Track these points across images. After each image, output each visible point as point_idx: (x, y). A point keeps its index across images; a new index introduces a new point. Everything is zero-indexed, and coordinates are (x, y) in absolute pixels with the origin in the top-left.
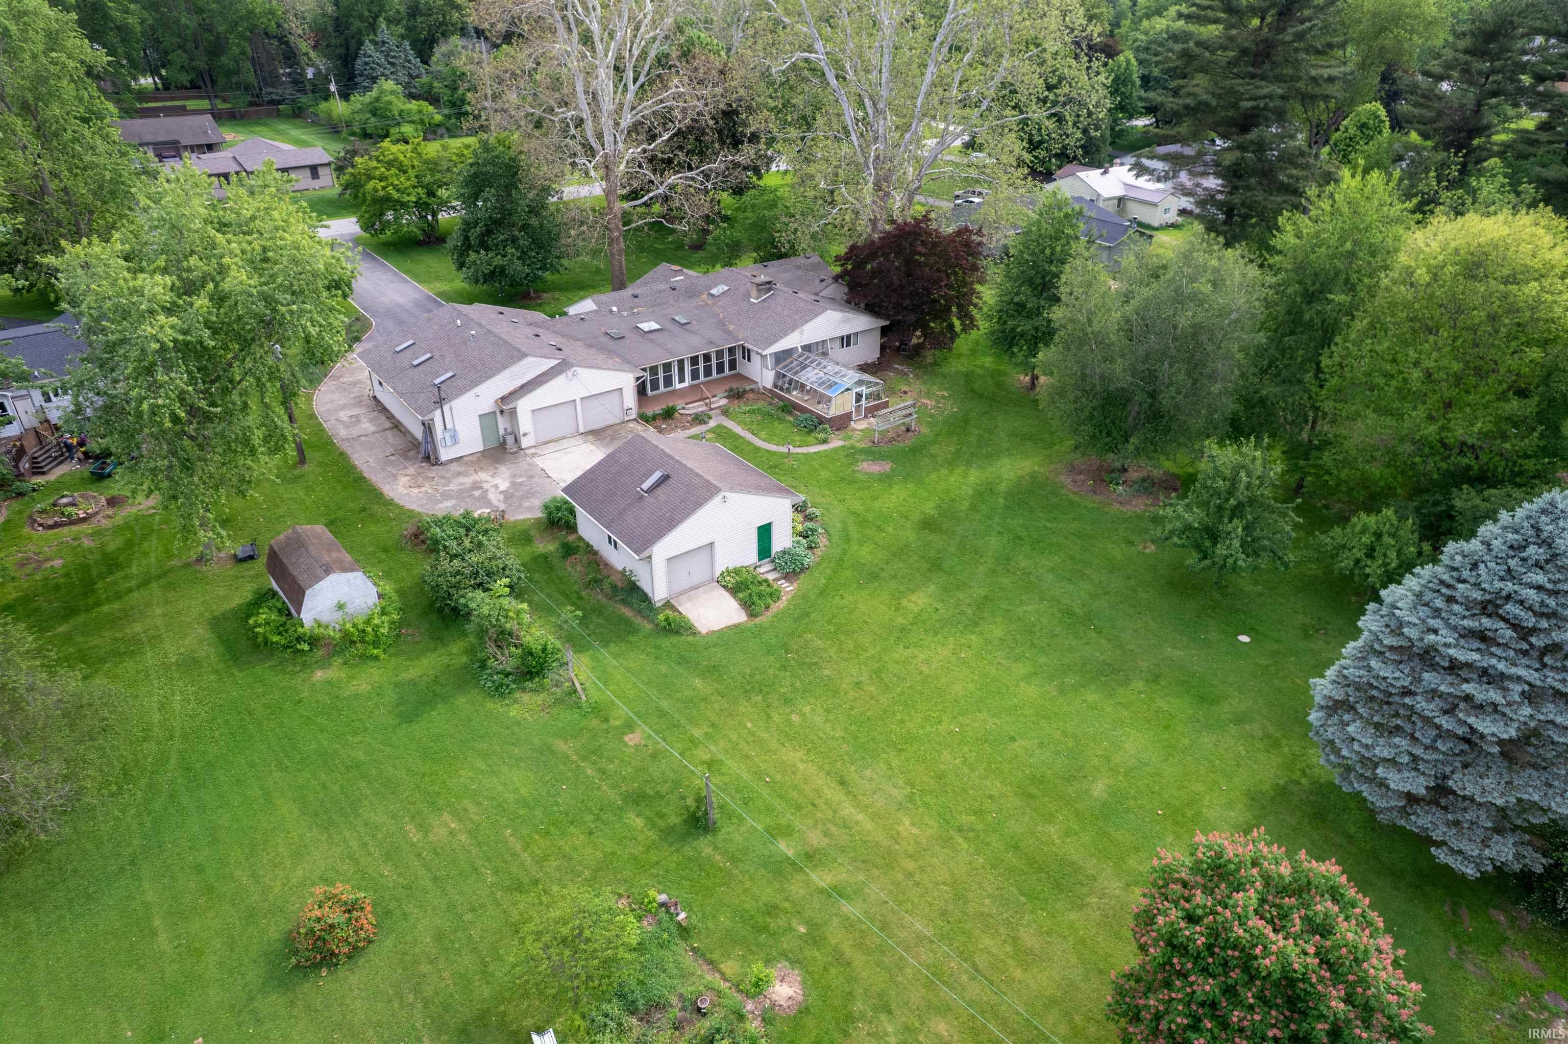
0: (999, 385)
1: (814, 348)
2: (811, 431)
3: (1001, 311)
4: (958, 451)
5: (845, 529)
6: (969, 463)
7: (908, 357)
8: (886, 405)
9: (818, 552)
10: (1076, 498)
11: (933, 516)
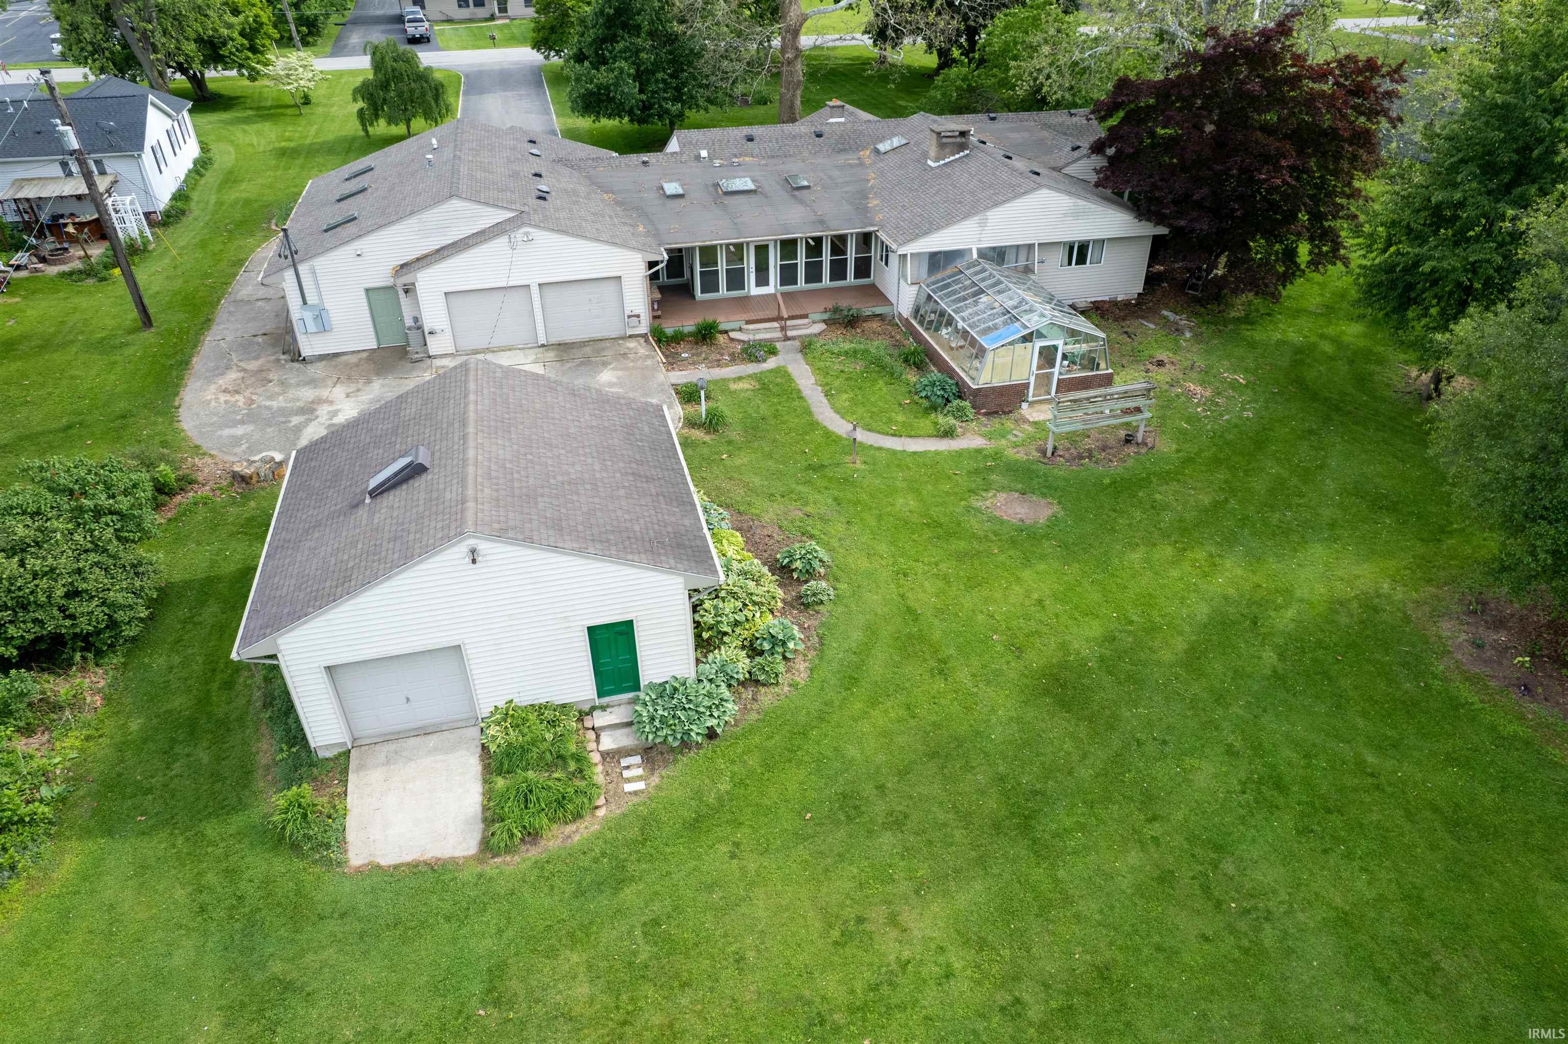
0: (1362, 381)
1: (1010, 256)
2: (934, 408)
3: (1394, 223)
4: (1217, 505)
5: (864, 651)
6: (1229, 541)
7: (1198, 301)
8: (1107, 380)
9: (767, 697)
10: (1467, 693)
11: (1083, 663)
